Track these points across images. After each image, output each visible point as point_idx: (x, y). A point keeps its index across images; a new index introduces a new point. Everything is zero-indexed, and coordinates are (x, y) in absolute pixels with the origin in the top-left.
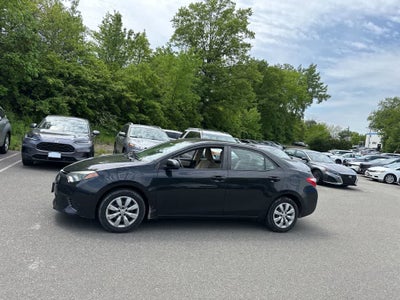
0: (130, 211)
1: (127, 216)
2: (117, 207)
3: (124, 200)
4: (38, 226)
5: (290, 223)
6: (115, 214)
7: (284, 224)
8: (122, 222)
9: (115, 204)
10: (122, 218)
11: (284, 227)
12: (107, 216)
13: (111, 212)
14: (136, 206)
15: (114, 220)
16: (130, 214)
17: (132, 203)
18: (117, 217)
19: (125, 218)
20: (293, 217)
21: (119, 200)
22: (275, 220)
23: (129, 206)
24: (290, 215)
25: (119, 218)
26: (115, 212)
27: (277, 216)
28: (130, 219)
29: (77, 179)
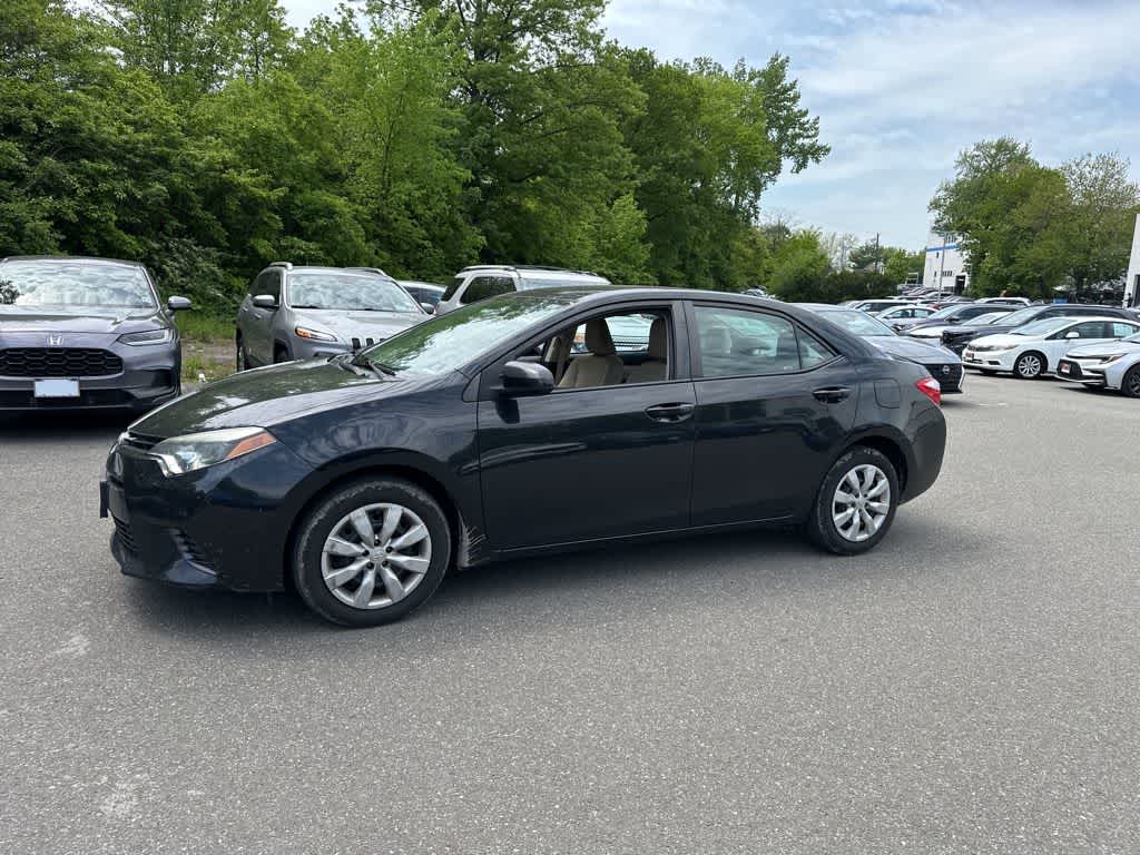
0: (402, 551)
1: (395, 568)
2: (358, 540)
3: (377, 517)
4: (78, 644)
5: (878, 523)
6: (355, 567)
7: (863, 527)
8: (380, 590)
9: (349, 533)
10: (379, 577)
11: (862, 537)
12: (328, 575)
13: (338, 561)
14: (419, 532)
15: (352, 586)
16: (402, 559)
17: (405, 524)
18: (361, 574)
19: (390, 575)
20: (886, 504)
21: (360, 518)
22: (838, 518)
23: (396, 535)
24: (876, 499)
25: (369, 579)
26: (352, 559)
27: (841, 508)
28: (405, 575)
29: (197, 463)
